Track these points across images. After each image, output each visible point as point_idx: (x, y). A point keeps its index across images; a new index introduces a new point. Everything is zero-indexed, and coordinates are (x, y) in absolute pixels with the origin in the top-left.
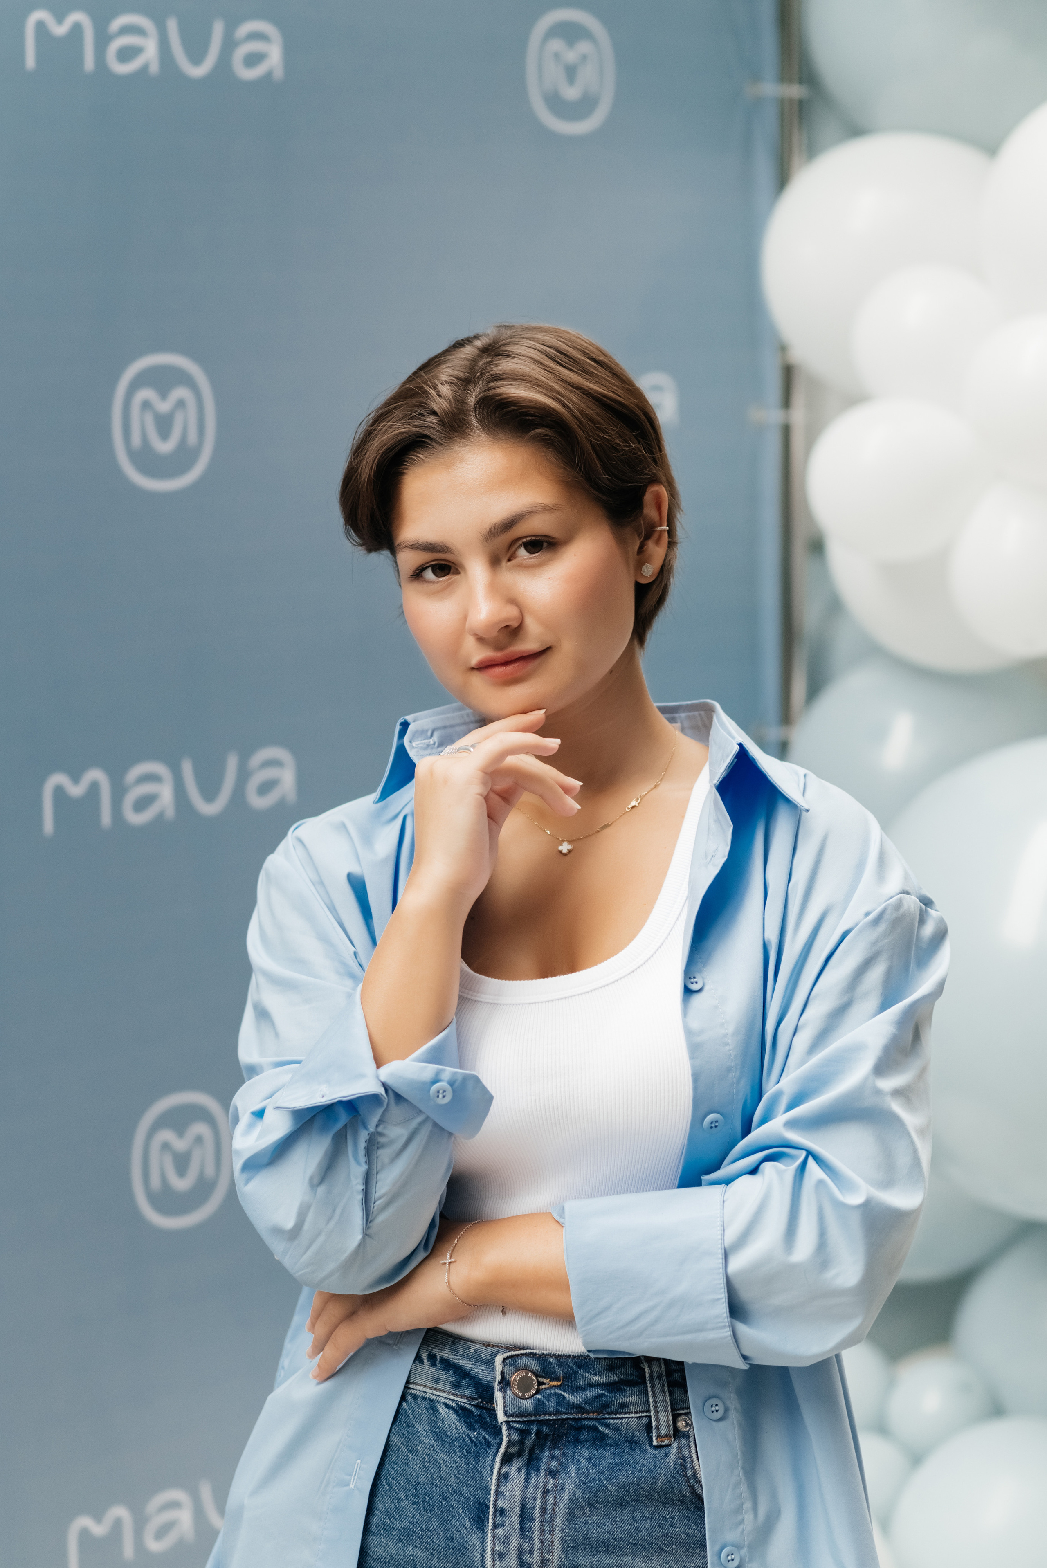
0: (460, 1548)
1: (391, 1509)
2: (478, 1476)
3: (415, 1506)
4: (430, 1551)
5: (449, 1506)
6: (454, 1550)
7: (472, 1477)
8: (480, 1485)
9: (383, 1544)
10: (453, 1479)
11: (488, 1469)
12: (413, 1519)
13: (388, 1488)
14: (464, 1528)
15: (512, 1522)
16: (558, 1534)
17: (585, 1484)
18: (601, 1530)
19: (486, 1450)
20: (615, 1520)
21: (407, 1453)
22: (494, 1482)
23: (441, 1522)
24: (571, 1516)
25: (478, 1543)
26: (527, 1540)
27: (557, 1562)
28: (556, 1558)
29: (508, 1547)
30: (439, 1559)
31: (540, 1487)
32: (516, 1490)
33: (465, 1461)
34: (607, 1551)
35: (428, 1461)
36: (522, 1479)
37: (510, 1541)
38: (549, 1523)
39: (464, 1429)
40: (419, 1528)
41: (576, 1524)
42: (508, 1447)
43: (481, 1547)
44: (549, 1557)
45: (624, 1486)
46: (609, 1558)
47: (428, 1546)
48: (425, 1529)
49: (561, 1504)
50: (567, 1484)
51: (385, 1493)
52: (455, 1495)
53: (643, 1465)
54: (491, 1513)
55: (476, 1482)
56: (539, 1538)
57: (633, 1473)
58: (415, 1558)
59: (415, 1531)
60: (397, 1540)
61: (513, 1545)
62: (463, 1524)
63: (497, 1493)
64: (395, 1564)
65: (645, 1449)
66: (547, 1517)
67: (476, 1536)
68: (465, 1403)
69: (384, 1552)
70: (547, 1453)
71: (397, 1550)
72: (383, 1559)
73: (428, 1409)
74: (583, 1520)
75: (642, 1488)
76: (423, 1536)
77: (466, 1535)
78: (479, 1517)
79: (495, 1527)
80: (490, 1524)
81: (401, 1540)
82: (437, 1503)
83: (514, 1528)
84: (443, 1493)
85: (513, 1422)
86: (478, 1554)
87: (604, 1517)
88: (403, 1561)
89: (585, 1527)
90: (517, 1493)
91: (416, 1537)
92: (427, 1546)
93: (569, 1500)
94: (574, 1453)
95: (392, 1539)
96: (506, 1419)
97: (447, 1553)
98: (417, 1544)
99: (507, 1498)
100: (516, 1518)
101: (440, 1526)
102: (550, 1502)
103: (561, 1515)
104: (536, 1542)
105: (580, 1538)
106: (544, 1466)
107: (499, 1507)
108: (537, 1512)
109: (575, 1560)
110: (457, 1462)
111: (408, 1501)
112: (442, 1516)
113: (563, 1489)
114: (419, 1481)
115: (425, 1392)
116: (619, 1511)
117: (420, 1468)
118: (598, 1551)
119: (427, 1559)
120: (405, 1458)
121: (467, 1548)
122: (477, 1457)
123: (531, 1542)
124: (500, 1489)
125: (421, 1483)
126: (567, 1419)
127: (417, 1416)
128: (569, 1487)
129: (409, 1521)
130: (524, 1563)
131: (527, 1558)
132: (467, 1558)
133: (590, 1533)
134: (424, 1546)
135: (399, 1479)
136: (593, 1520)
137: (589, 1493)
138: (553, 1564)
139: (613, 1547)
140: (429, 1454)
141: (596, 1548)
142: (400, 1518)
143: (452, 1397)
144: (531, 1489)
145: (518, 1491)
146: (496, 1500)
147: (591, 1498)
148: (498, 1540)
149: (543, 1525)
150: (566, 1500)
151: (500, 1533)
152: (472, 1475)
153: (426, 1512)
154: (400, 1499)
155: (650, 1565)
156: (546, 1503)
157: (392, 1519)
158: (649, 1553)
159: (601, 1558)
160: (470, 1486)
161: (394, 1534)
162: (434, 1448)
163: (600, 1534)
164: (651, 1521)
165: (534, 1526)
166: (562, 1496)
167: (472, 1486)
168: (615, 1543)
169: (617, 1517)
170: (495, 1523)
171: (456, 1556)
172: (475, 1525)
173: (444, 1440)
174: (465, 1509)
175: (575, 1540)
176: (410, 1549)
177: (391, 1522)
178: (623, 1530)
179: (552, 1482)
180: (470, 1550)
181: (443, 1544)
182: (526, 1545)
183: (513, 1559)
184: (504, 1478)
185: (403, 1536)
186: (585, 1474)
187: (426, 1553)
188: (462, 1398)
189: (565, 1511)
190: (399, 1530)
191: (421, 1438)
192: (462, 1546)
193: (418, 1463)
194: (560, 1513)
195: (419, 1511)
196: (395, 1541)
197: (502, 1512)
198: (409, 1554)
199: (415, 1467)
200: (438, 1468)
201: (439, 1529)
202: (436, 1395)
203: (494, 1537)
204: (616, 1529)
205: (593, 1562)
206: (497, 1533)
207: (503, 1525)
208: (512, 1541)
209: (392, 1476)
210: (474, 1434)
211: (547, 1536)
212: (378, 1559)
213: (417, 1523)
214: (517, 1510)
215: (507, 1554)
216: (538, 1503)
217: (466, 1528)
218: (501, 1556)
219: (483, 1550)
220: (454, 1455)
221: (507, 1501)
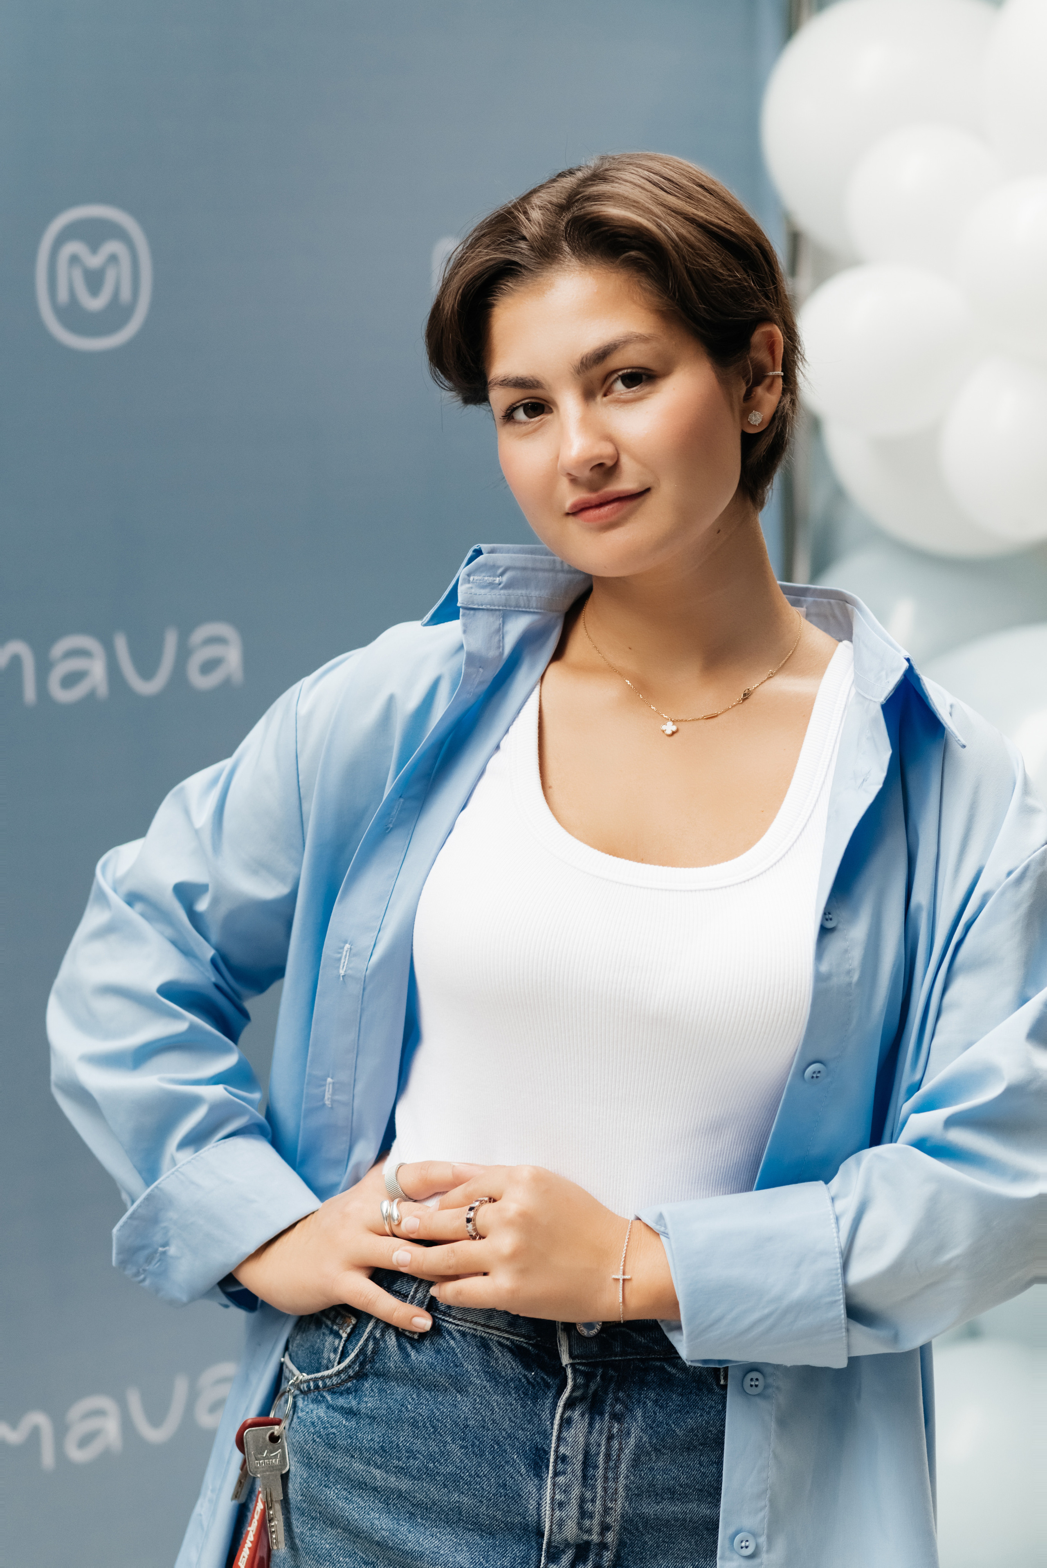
0: (514, 1495)
1: (435, 1453)
2: (536, 1420)
3: (462, 1451)
4: (478, 1498)
5: (502, 1451)
6: (507, 1497)
7: (529, 1420)
8: (538, 1429)
9: (425, 1489)
10: (508, 1423)
11: (547, 1412)
12: (460, 1464)
13: (432, 1430)
14: (519, 1474)
15: (575, 1469)
16: (622, 1481)
17: (653, 1428)
18: (667, 1476)
19: (545, 1392)
20: (681, 1466)
21: (456, 1394)
22: (556, 1427)
23: (492, 1467)
24: (636, 1463)
25: (534, 1491)
26: (590, 1489)
27: (620, 1510)
28: (619, 1506)
29: (570, 1496)
30: (488, 1507)
31: (605, 1432)
32: (580, 1436)
33: (522, 1403)
34: (672, 1498)
35: (480, 1402)
36: (586, 1424)
37: (572, 1489)
38: (613, 1469)
39: (519, 1369)
40: (468, 1474)
41: (641, 1471)
42: (573, 1391)
43: (538, 1495)
44: (612, 1506)
45: (692, 1430)
46: (674, 1506)
47: (477, 1492)
48: (474, 1475)
49: (626, 1450)
50: (633, 1428)
51: (429, 1436)
52: (509, 1439)
53: (711, 1407)
54: (552, 1460)
55: (534, 1426)
56: (602, 1486)
57: (701, 1415)
58: (461, 1505)
59: (463, 1477)
60: (441, 1485)
61: (575, 1494)
62: (518, 1470)
63: (559, 1438)
64: (438, 1511)
65: (712, 1389)
66: (612, 1464)
67: (532, 1482)
68: (522, 1342)
69: (426, 1498)
70: (611, 1395)
71: (440, 1496)
72: (424, 1505)
73: (479, 1347)
74: (649, 1466)
75: (710, 1431)
76: (472, 1482)
77: (520, 1481)
78: (536, 1464)
79: (556, 1474)
80: (551, 1472)
81: (445, 1486)
82: (488, 1448)
83: (577, 1476)
84: (495, 1437)
85: (578, 1364)
86: (534, 1502)
87: (670, 1462)
88: (447, 1508)
89: (651, 1473)
90: (580, 1439)
91: (463, 1484)
92: (475, 1492)
93: (635, 1445)
94: (640, 1394)
95: (435, 1484)
96: (571, 1361)
97: (498, 1500)
98: (464, 1491)
99: (570, 1444)
100: (579, 1465)
101: (491, 1472)
102: (615, 1447)
103: (626, 1461)
104: (599, 1490)
105: (645, 1485)
106: (608, 1409)
107: (561, 1454)
108: (601, 1459)
109: (639, 1508)
110: (513, 1405)
111: (454, 1445)
112: (493, 1461)
113: (628, 1434)
114: (469, 1424)
115: (475, 1329)
116: (686, 1456)
117: (470, 1411)
118: (663, 1499)
119: (474, 1507)
120: (453, 1399)
121: (521, 1495)
122: (535, 1399)
123: (594, 1490)
124: (562, 1435)
125: (470, 1426)
126: (633, 1359)
127: (467, 1355)
128: (635, 1432)
129: (456, 1466)
130: (586, 1512)
131: (589, 1507)
132: (520, 1506)
133: (655, 1480)
134: (471, 1492)
135: (445, 1421)
136: (659, 1466)
137: (656, 1438)
138: (615, 1513)
139: (678, 1494)
140: (481, 1395)
141: (661, 1495)
142: (445, 1463)
143: (506, 1335)
144: (595, 1434)
145: (582, 1437)
146: (558, 1446)
147: (658, 1443)
148: (559, 1488)
149: (606, 1473)
150: (632, 1445)
151: (561, 1481)
152: (529, 1418)
153: (476, 1457)
154: (446, 1442)
155: (715, 1512)
156: (611, 1449)
157: (436, 1464)
158: (715, 1499)
159: (666, 1506)
160: (526, 1430)
161: (438, 1479)
162: (486, 1390)
163: (666, 1480)
164: (718, 1465)
165: (598, 1473)
166: (628, 1441)
167: (529, 1430)
168: (681, 1489)
169: (684, 1462)
170: (556, 1471)
171: (508, 1504)
172: (531, 1471)
173: (498, 1381)
174: (520, 1454)
175: (640, 1487)
176: (456, 1496)
177: (435, 1466)
178: (690, 1476)
179: (617, 1426)
180: (524, 1497)
181: (493, 1491)
182: (588, 1494)
183: (574, 1509)
184: (566, 1423)
185: (448, 1481)
186: (652, 1418)
187: (474, 1500)
188: (518, 1336)
189: (631, 1458)
190: (444, 1475)
191: (471, 1379)
192: (516, 1493)
193: (468, 1405)
194: (626, 1459)
195: (468, 1456)
196: (438, 1486)
197: (563, 1459)
198: (455, 1501)
199: (464, 1409)
200: (491, 1410)
201: (490, 1475)
202: (488, 1333)
203: (554, 1485)
204: (683, 1475)
205: (657, 1510)
206: (558, 1481)
207: (564, 1473)
208: (574, 1490)
209: (437, 1418)
210: (531, 1374)
211: (611, 1484)
212: (419, 1505)
213: (464, 1468)
214: (580, 1457)
215: (568, 1503)
216: (602, 1450)
217: (521, 1474)
218: (561, 1505)
219: (540, 1498)
220: (509, 1397)
221: (569, 1447)
